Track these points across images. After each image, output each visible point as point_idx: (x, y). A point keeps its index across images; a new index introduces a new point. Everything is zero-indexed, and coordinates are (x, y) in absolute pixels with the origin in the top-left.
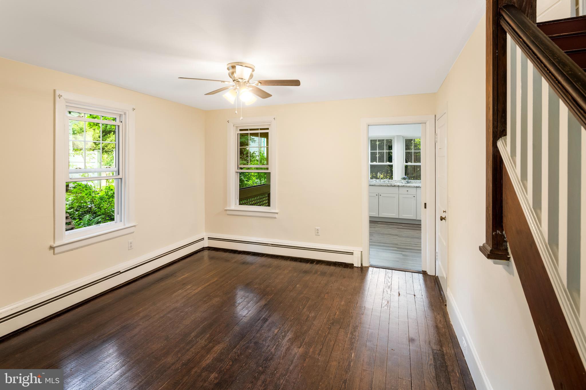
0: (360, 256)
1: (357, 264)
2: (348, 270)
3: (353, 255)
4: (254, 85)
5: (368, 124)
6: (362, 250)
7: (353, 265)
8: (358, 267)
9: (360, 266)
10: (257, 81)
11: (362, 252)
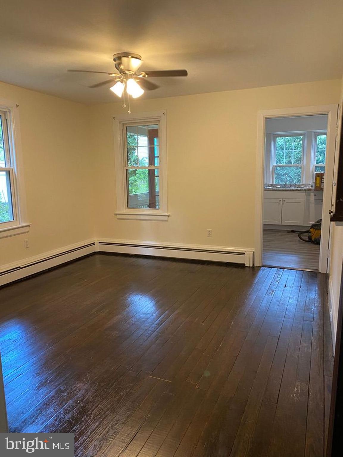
0: (252, 256)
1: (248, 264)
2: (240, 270)
3: (244, 255)
4: (141, 76)
5: (266, 117)
6: (254, 251)
7: (245, 265)
8: (249, 267)
9: (251, 266)
10: (144, 72)
11: (254, 252)
